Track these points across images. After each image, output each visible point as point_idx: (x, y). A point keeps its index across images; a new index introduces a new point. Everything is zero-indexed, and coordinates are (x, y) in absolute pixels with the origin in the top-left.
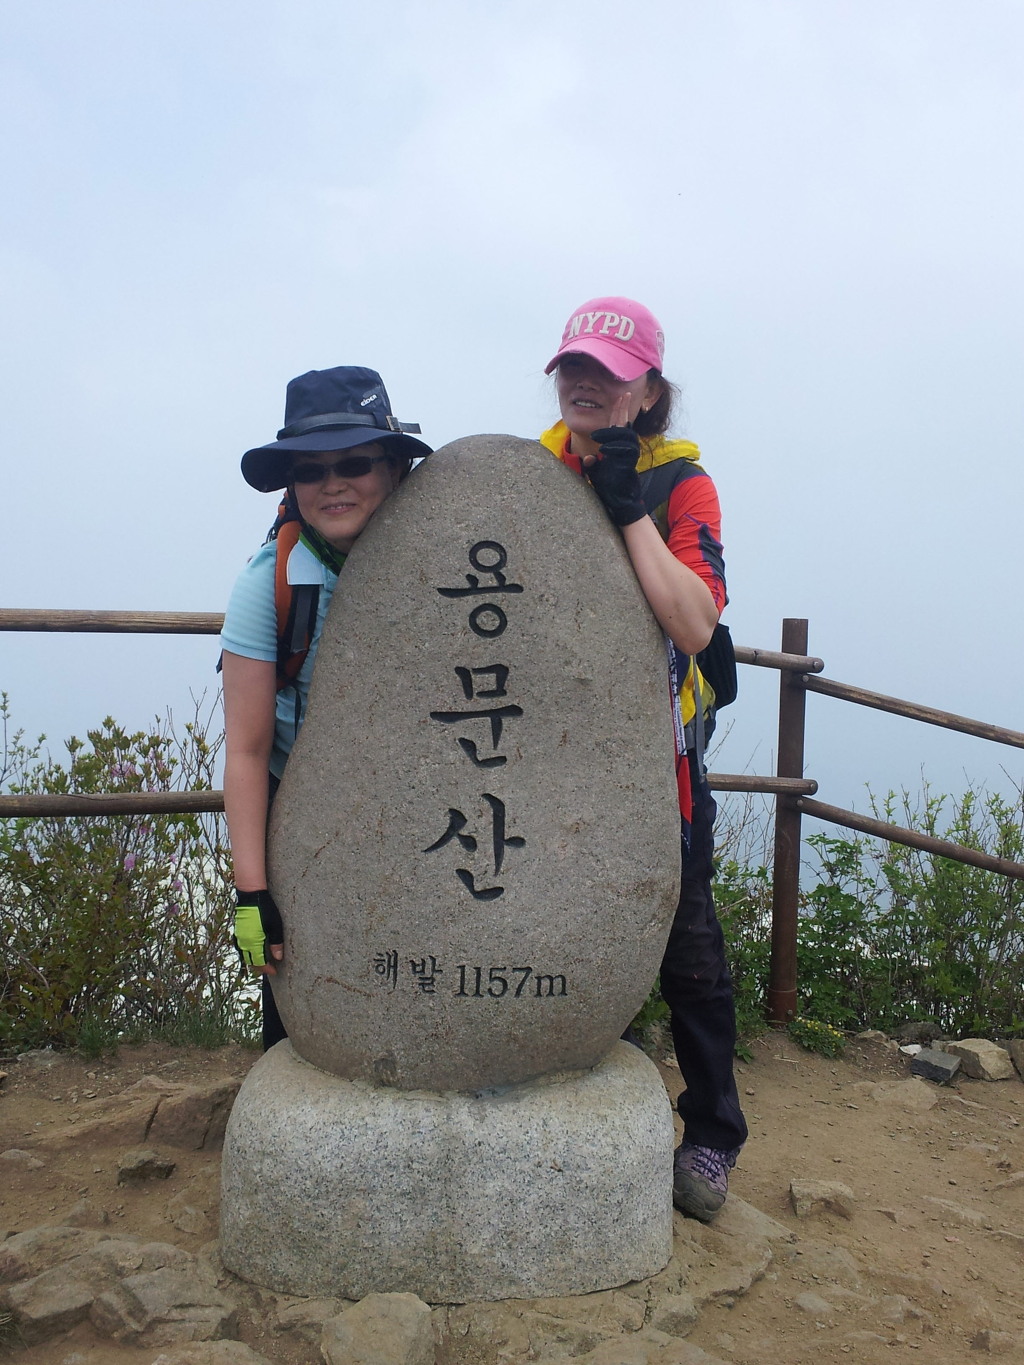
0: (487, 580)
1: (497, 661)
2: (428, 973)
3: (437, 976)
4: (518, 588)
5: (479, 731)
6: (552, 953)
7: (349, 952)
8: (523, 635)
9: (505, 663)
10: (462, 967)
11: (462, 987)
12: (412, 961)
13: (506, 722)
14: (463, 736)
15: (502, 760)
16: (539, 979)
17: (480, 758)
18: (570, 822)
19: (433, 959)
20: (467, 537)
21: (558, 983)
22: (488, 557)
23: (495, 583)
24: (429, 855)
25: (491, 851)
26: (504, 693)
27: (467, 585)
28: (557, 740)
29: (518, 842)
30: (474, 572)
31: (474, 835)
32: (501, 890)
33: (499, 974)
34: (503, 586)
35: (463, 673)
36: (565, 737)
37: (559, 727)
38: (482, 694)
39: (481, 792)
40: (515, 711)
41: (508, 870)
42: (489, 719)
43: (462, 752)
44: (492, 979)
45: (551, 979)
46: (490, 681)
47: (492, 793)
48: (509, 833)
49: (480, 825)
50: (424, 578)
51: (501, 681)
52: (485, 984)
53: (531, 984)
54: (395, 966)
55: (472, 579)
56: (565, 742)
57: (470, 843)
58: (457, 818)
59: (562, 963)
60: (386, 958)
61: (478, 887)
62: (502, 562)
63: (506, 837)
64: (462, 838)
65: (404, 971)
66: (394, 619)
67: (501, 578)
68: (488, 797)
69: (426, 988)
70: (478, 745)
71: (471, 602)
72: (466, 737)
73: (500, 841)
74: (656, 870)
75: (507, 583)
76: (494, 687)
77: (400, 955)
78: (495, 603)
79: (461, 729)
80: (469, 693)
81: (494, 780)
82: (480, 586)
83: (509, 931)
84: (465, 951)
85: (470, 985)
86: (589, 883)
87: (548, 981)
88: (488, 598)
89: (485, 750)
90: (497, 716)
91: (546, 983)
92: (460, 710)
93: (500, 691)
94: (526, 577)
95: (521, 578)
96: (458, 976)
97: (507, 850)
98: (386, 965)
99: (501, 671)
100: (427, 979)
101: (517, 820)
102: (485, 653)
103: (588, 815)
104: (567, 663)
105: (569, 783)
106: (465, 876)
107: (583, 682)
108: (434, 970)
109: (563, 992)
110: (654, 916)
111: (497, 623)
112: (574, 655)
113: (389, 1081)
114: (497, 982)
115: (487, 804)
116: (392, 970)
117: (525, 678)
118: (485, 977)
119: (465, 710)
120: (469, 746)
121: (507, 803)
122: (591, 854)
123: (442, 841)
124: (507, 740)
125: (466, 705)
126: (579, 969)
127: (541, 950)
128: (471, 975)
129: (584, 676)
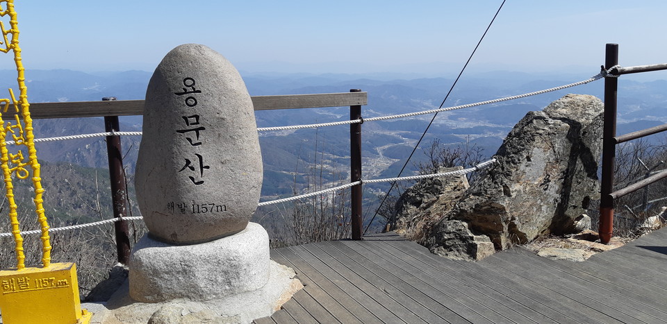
0: (190, 89)
1: (195, 114)
2: (183, 207)
3: (186, 208)
4: (200, 92)
5: (193, 135)
6: (221, 199)
7: (160, 203)
8: (203, 105)
9: (198, 114)
10: (193, 205)
11: (193, 211)
12: (178, 205)
13: (200, 132)
15: (200, 143)
16: (217, 207)
17: (193, 143)
18: (223, 160)
19: (184, 203)
20: (182, 77)
21: (223, 208)
22: (189, 82)
23: (192, 90)
24: (180, 173)
25: (199, 170)
27: (183, 91)
28: (217, 136)
29: (208, 167)
30: (185, 87)
31: (194, 166)
32: (203, 182)
33: (205, 206)
34: (195, 91)
35: (185, 118)
36: (219, 135)
37: (217, 132)
38: (192, 124)
39: (195, 153)
40: (203, 129)
41: (205, 176)
42: (195, 131)
43: (187, 142)
44: (202, 208)
45: (221, 206)
46: (194, 120)
47: (198, 153)
48: (204, 165)
49: (195, 163)
50: (170, 91)
51: (197, 120)
52: (201, 210)
53: (215, 208)
54: (173, 206)
55: (185, 89)
56: (219, 137)
57: (192, 169)
58: (188, 162)
59: (224, 201)
60: (170, 204)
61: (196, 181)
62: (194, 84)
64: (190, 167)
65: (176, 208)
67: (194, 89)
68: (197, 155)
69: (183, 212)
70: (192, 139)
71: (186, 96)
72: (188, 137)
73: (202, 167)
76: (195, 122)
77: (174, 203)
78: (193, 96)
79: (186, 135)
80: (188, 125)
81: (198, 149)
82: (187, 91)
83: (206, 194)
84: (194, 201)
85: (196, 210)
88: (190, 95)
89: (195, 140)
90: (197, 130)
91: (219, 208)
92: (186, 129)
93: (198, 123)
94: (202, 88)
95: (200, 88)
96: (192, 208)
97: (204, 170)
98: (171, 206)
99: (197, 117)
100: (183, 209)
101: (206, 161)
102: (191, 111)
103: (229, 158)
104: (218, 113)
105: (222, 149)
106: (192, 179)
107: (223, 119)
109: (225, 210)
111: (194, 102)
112: (220, 111)
113: (175, 240)
114: (204, 209)
115: (197, 157)
116: (172, 208)
117: (205, 118)
118: (200, 207)
120: (190, 140)
121: (203, 156)
123: (184, 169)
124: (201, 138)
125: (188, 128)
126: (230, 203)
127: (217, 198)
128: (196, 207)
129: (223, 117)
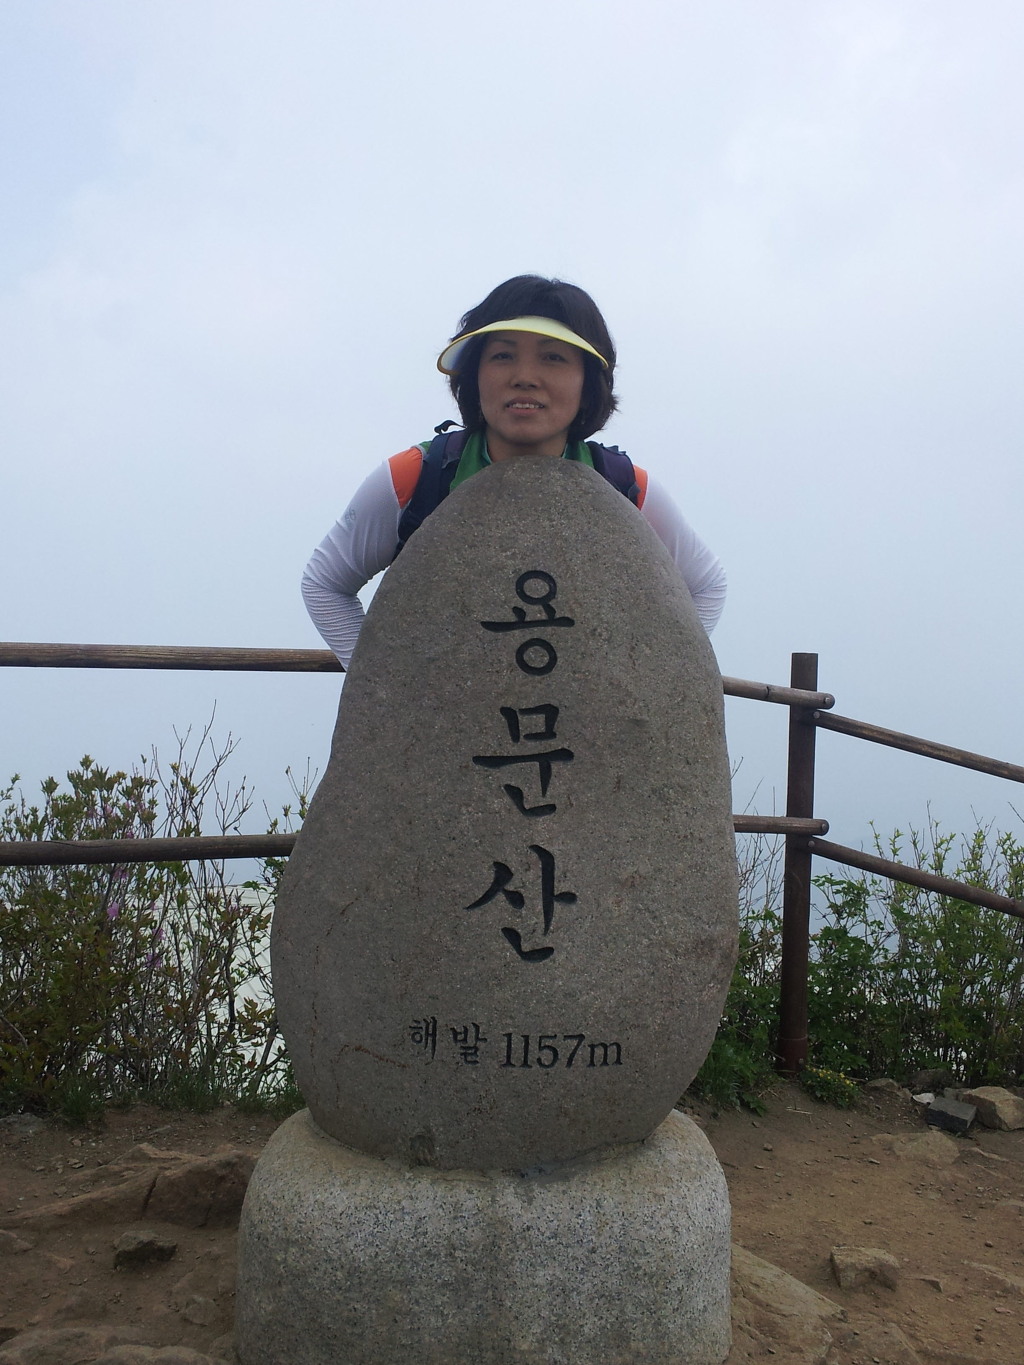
0: (535, 613)
1: (546, 701)
2: (471, 1042)
3: (481, 1045)
4: (568, 622)
5: (526, 777)
6: (607, 1018)
7: (381, 1018)
8: (574, 672)
9: (554, 703)
10: (509, 1036)
11: (509, 1057)
12: (453, 1029)
13: (555, 767)
14: (509, 782)
15: (552, 808)
16: (593, 1047)
17: (527, 807)
18: (624, 876)
19: (477, 1027)
20: (514, 566)
21: (612, 1052)
22: (537, 588)
23: (544, 616)
24: (471, 912)
25: (540, 907)
26: (553, 735)
27: (513, 618)
28: (610, 786)
29: (569, 898)
30: (521, 604)
31: (522, 890)
32: (551, 950)
33: (549, 1042)
34: (553, 620)
35: (509, 714)
36: (619, 782)
37: (613, 772)
38: (529, 737)
39: (529, 843)
40: (566, 755)
41: (558, 928)
42: (537, 764)
43: (507, 800)
44: (541, 1048)
45: (605, 1047)
46: (538, 722)
47: (541, 844)
48: (560, 887)
49: (527, 880)
50: (466, 611)
51: (550, 723)
52: (534, 1053)
53: (584, 1052)
54: (434, 1034)
55: (518, 611)
56: (619, 788)
57: (517, 900)
58: (503, 872)
59: (617, 1029)
60: (423, 1025)
62: (552, 593)
63: (556, 893)
64: (509, 894)
65: (444, 1040)
66: (432, 655)
67: (550, 611)
68: (536, 849)
69: (469, 1058)
70: (525, 791)
71: (518, 637)
72: (513, 784)
73: (549, 897)
74: (715, 927)
75: (557, 616)
76: (543, 729)
77: (440, 1022)
78: (544, 638)
79: (507, 775)
80: (516, 737)
81: (542, 830)
82: (528, 619)
83: (560, 996)
84: (511, 1017)
85: (518, 1055)
86: (645, 941)
87: (603, 1050)
88: (536, 632)
89: (533, 797)
90: (545, 761)
91: (599, 1052)
92: (505, 754)
93: (549, 734)
94: (578, 610)
95: (572, 611)
96: (504, 1044)
97: (557, 906)
98: (423, 1033)
99: (550, 712)
100: (470, 1048)
101: (568, 874)
102: (532, 692)
103: (645, 868)
104: (621, 703)
105: (624, 833)
106: (512, 935)
107: (638, 723)
108: (477, 1039)
109: (618, 1061)
110: (714, 976)
111: (546, 659)
112: (629, 694)
113: (426, 1160)
114: (546, 1051)
115: (535, 856)
116: (430, 1039)
117: (577, 719)
118: (533, 1046)
119: (511, 754)
120: (515, 793)
121: (556, 855)
122: (647, 910)
123: (486, 898)
124: (557, 787)
125: (512, 749)
126: (635, 1036)
127: (595, 1015)
128: (518, 1044)
129: (639, 717)
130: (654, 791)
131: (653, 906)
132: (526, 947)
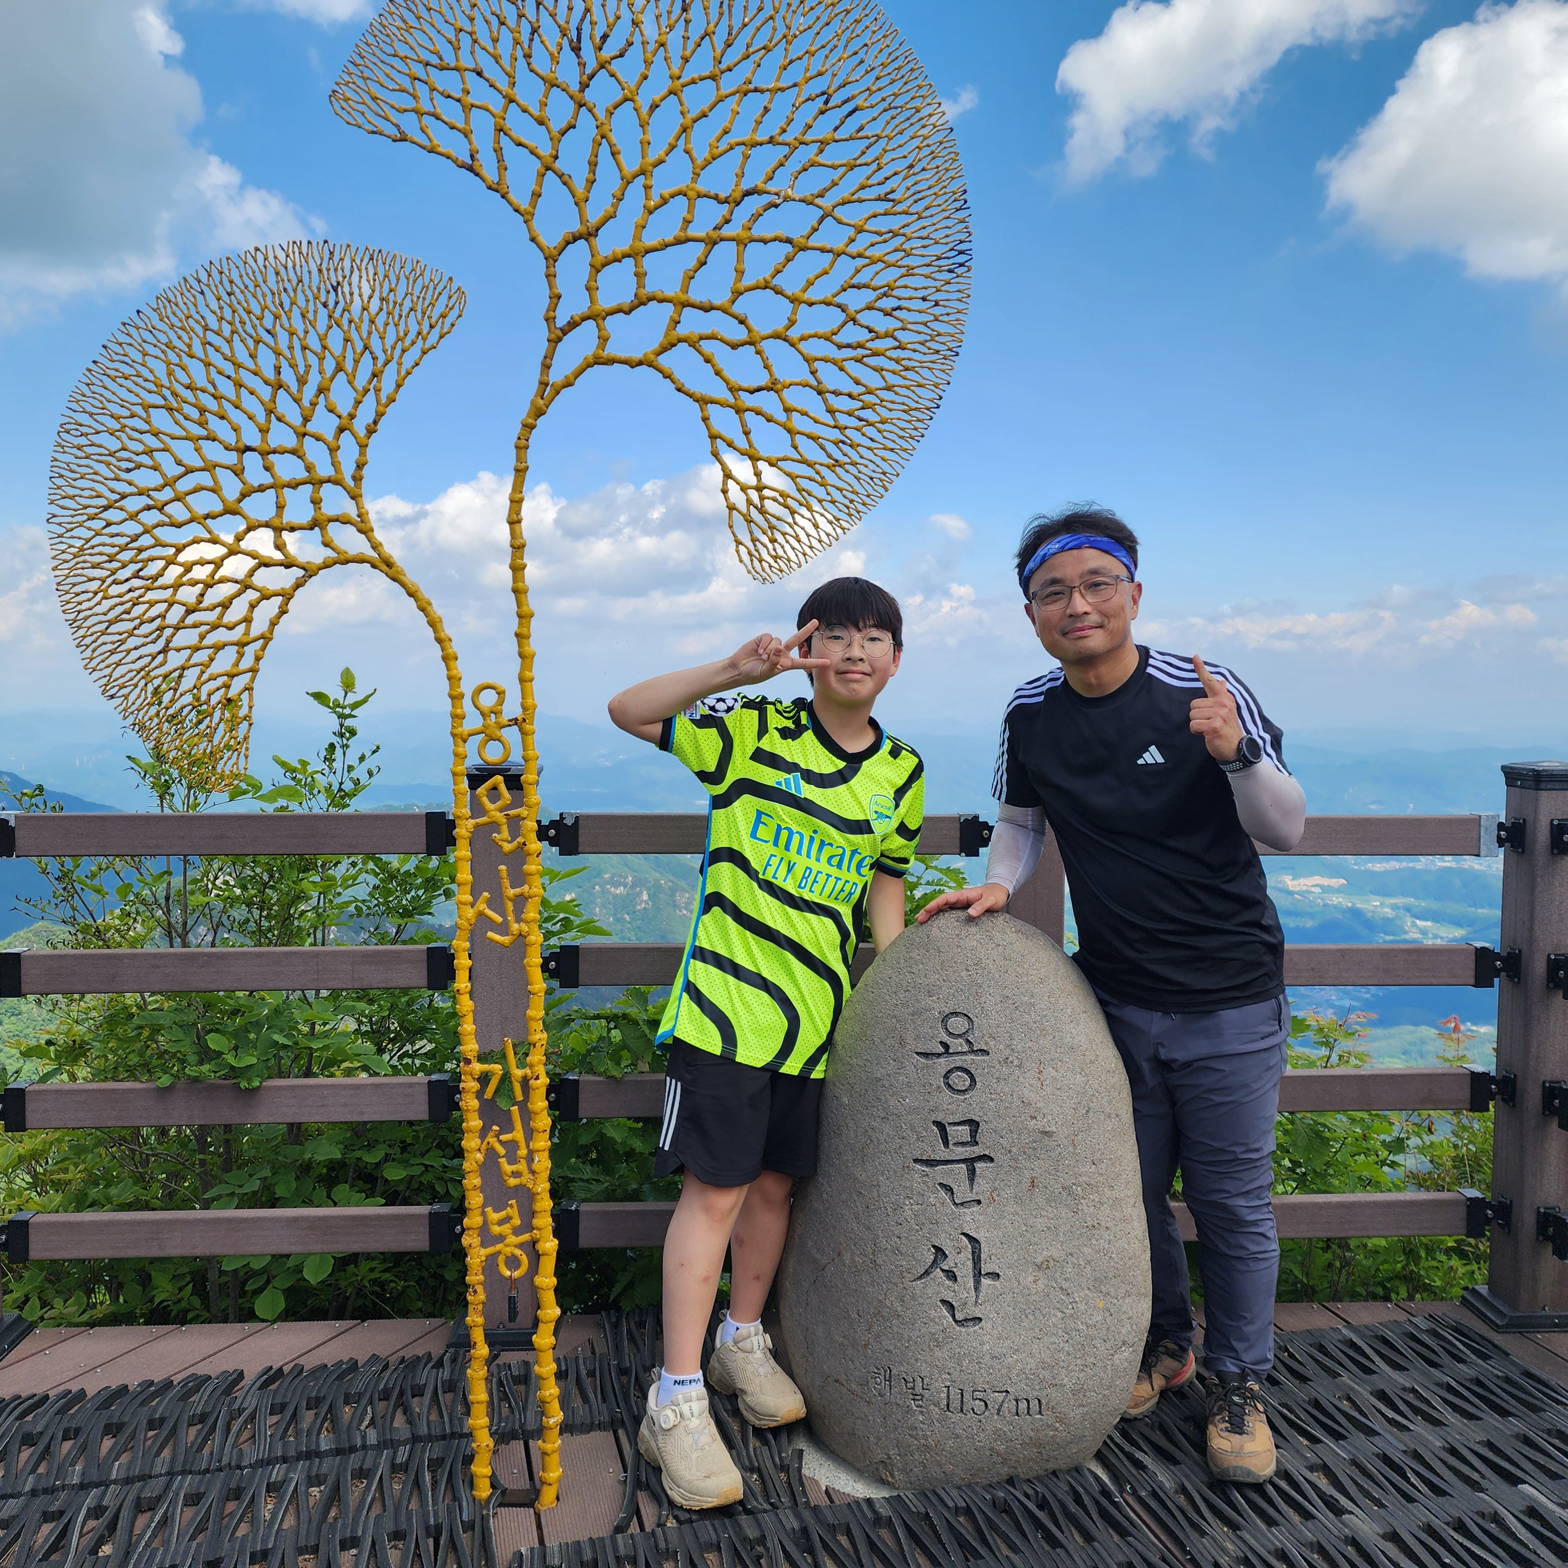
0: (957, 1045)
1: (970, 1116)
2: (919, 1390)
3: (926, 1393)
4: (986, 1052)
5: (956, 1175)
6: (1028, 1378)
7: (852, 1360)
8: (991, 1093)
9: (977, 1117)
10: (948, 1388)
11: (948, 1405)
12: (904, 1378)
13: (979, 1165)
14: (942, 1180)
16: (1017, 1401)
17: (958, 1200)
18: (1039, 1260)
19: (922, 1379)
20: (938, 1007)
21: (1034, 1404)
22: (958, 1025)
24: (914, 1284)
25: (971, 1284)
26: (977, 1143)
27: (940, 1049)
28: (1026, 1184)
29: (995, 1276)
31: (956, 1270)
32: (980, 1319)
33: (980, 1395)
34: (972, 1052)
35: (941, 1126)
36: (1033, 1182)
37: (1027, 1174)
38: (957, 1144)
39: (960, 1231)
40: (988, 1159)
41: (986, 1301)
42: (964, 1166)
43: (942, 1193)
44: (974, 1399)
45: (1028, 1401)
46: (964, 1133)
47: (969, 1232)
48: (986, 1268)
49: (961, 1262)
50: (902, 1043)
51: (973, 1134)
52: (969, 1403)
53: (1010, 1405)
54: (890, 1381)
55: (945, 1046)
56: (1034, 1187)
57: (951, 1276)
58: (939, 1252)
59: (1037, 1387)
60: (882, 1371)
62: (971, 1029)
63: (984, 1272)
64: (944, 1271)
65: (898, 1386)
67: (970, 1044)
68: (966, 1235)
69: (918, 1403)
70: (956, 1189)
71: (943, 1064)
72: (945, 1181)
73: (978, 1274)
75: (975, 1047)
76: (968, 1138)
77: (894, 1372)
78: (965, 1065)
79: (939, 1174)
80: (946, 1144)
81: (971, 1221)
82: (952, 1050)
83: (987, 1357)
84: (949, 1373)
85: (956, 1404)
86: (1059, 1314)
87: (1026, 1403)
89: (962, 1191)
90: (971, 1163)
91: (1023, 1405)
92: (939, 1158)
93: (973, 1142)
94: (992, 1043)
95: (987, 1044)
96: (944, 1395)
97: (985, 1281)
98: (883, 1378)
99: (974, 1125)
100: (919, 1394)
101: (992, 1257)
102: (958, 1108)
103: (1058, 1253)
104: (1032, 1117)
105: (1040, 1223)
106: (949, 1306)
107: (1048, 1134)
108: (923, 1388)
109: (1040, 1413)
110: (1126, 1342)
111: (968, 1083)
112: (1038, 1110)
113: (890, 1480)
114: (979, 1402)
115: (965, 1241)
116: (888, 1383)
117: (994, 1131)
118: (967, 1397)
119: (943, 1158)
120: (949, 1189)
121: (982, 1240)
122: (1062, 1289)
123: (927, 1273)
124: (982, 1185)
125: (942, 1153)
126: (1054, 1394)
127: (1017, 1375)
128: (955, 1393)
129: (1048, 1129)
130: (1064, 1188)
131: (1065, 1285)
132: (959, 1316)
